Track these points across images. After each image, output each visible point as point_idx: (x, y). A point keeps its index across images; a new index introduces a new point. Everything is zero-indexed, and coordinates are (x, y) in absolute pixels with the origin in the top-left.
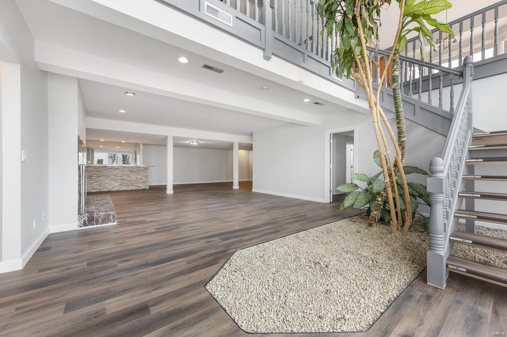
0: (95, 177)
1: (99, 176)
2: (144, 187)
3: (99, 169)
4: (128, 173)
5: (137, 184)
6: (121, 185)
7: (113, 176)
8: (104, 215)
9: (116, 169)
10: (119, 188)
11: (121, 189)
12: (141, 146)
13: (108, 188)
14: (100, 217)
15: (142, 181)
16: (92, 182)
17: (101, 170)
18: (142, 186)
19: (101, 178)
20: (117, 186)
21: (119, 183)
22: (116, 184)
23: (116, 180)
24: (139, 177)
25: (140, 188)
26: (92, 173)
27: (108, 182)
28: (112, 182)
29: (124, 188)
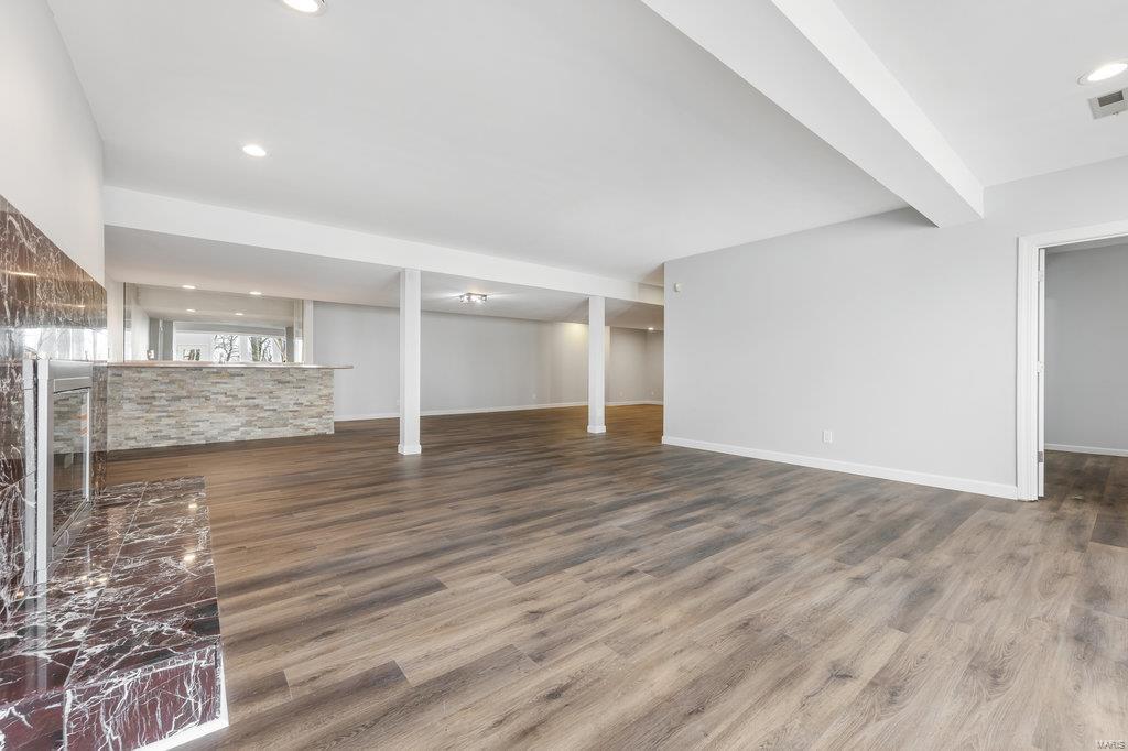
0: (164, 402)
1: (179, 399)
2: (321, 430)
3: (178, 376)
4: (270, 386)
5: (298, 422)
6: (248, 423)
7: (222, 398)
8: (137, 689)
9: (232, 375)
10: (243, 433)
11: (248, 438)
12: (309, 308)
13: (209, 435)
14: (110, 705)
15: (314, 411)
16: (153, 416)
17: (187, 378)
18: (314, 427)
19: (184, 405)
20: (237, 429)
21: (244, 419)
22: (233, 421)
23: (232, 409)
24: (303, 400)
25: (310, 433)
26: (154, 388)
27: (205, 416)
28: (220, 416)
29: (257, 434)
